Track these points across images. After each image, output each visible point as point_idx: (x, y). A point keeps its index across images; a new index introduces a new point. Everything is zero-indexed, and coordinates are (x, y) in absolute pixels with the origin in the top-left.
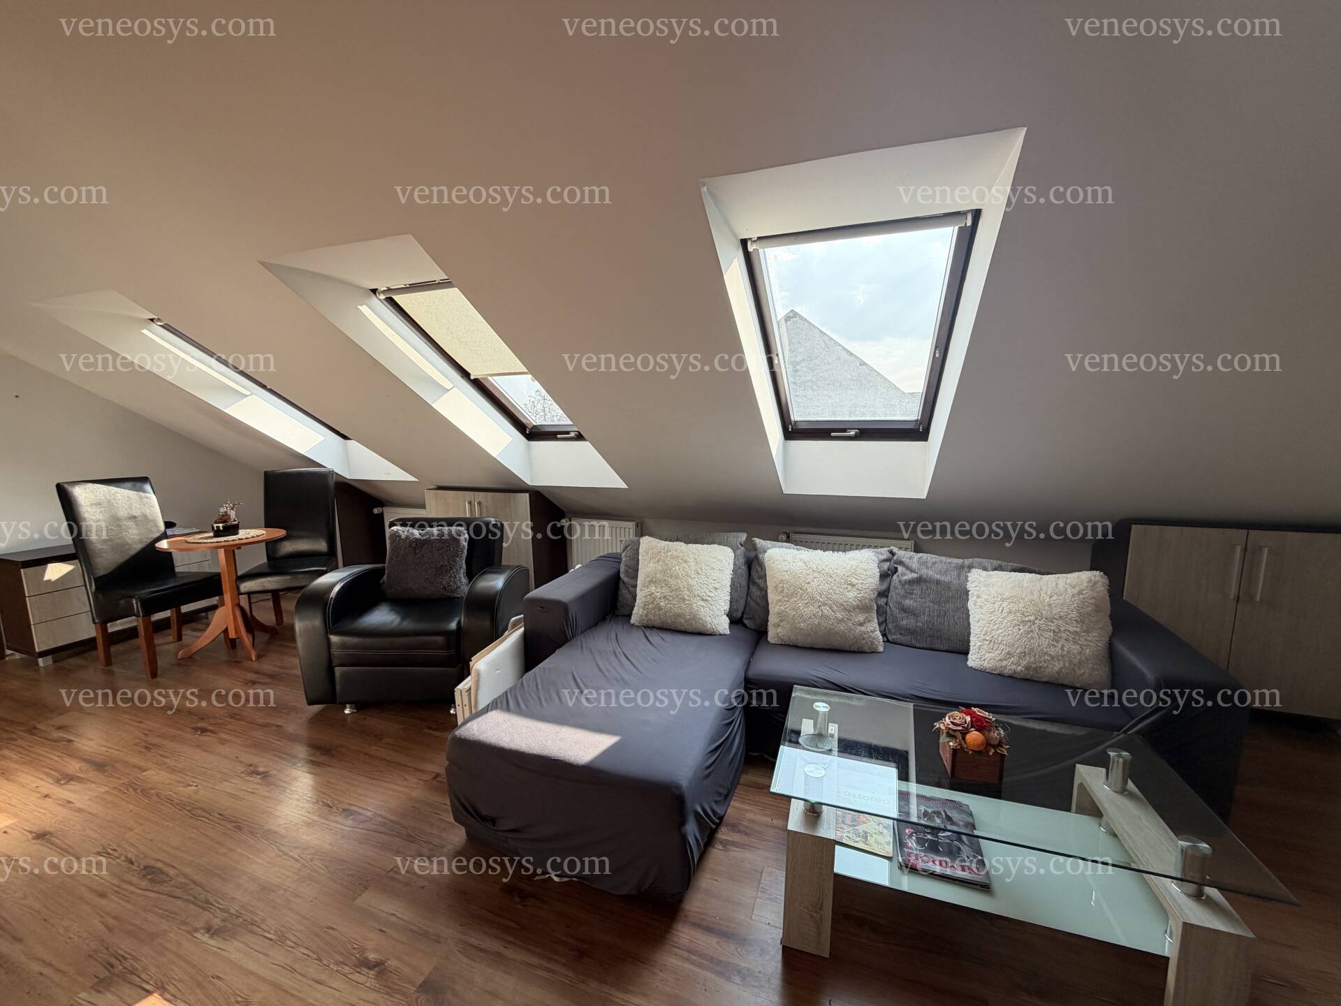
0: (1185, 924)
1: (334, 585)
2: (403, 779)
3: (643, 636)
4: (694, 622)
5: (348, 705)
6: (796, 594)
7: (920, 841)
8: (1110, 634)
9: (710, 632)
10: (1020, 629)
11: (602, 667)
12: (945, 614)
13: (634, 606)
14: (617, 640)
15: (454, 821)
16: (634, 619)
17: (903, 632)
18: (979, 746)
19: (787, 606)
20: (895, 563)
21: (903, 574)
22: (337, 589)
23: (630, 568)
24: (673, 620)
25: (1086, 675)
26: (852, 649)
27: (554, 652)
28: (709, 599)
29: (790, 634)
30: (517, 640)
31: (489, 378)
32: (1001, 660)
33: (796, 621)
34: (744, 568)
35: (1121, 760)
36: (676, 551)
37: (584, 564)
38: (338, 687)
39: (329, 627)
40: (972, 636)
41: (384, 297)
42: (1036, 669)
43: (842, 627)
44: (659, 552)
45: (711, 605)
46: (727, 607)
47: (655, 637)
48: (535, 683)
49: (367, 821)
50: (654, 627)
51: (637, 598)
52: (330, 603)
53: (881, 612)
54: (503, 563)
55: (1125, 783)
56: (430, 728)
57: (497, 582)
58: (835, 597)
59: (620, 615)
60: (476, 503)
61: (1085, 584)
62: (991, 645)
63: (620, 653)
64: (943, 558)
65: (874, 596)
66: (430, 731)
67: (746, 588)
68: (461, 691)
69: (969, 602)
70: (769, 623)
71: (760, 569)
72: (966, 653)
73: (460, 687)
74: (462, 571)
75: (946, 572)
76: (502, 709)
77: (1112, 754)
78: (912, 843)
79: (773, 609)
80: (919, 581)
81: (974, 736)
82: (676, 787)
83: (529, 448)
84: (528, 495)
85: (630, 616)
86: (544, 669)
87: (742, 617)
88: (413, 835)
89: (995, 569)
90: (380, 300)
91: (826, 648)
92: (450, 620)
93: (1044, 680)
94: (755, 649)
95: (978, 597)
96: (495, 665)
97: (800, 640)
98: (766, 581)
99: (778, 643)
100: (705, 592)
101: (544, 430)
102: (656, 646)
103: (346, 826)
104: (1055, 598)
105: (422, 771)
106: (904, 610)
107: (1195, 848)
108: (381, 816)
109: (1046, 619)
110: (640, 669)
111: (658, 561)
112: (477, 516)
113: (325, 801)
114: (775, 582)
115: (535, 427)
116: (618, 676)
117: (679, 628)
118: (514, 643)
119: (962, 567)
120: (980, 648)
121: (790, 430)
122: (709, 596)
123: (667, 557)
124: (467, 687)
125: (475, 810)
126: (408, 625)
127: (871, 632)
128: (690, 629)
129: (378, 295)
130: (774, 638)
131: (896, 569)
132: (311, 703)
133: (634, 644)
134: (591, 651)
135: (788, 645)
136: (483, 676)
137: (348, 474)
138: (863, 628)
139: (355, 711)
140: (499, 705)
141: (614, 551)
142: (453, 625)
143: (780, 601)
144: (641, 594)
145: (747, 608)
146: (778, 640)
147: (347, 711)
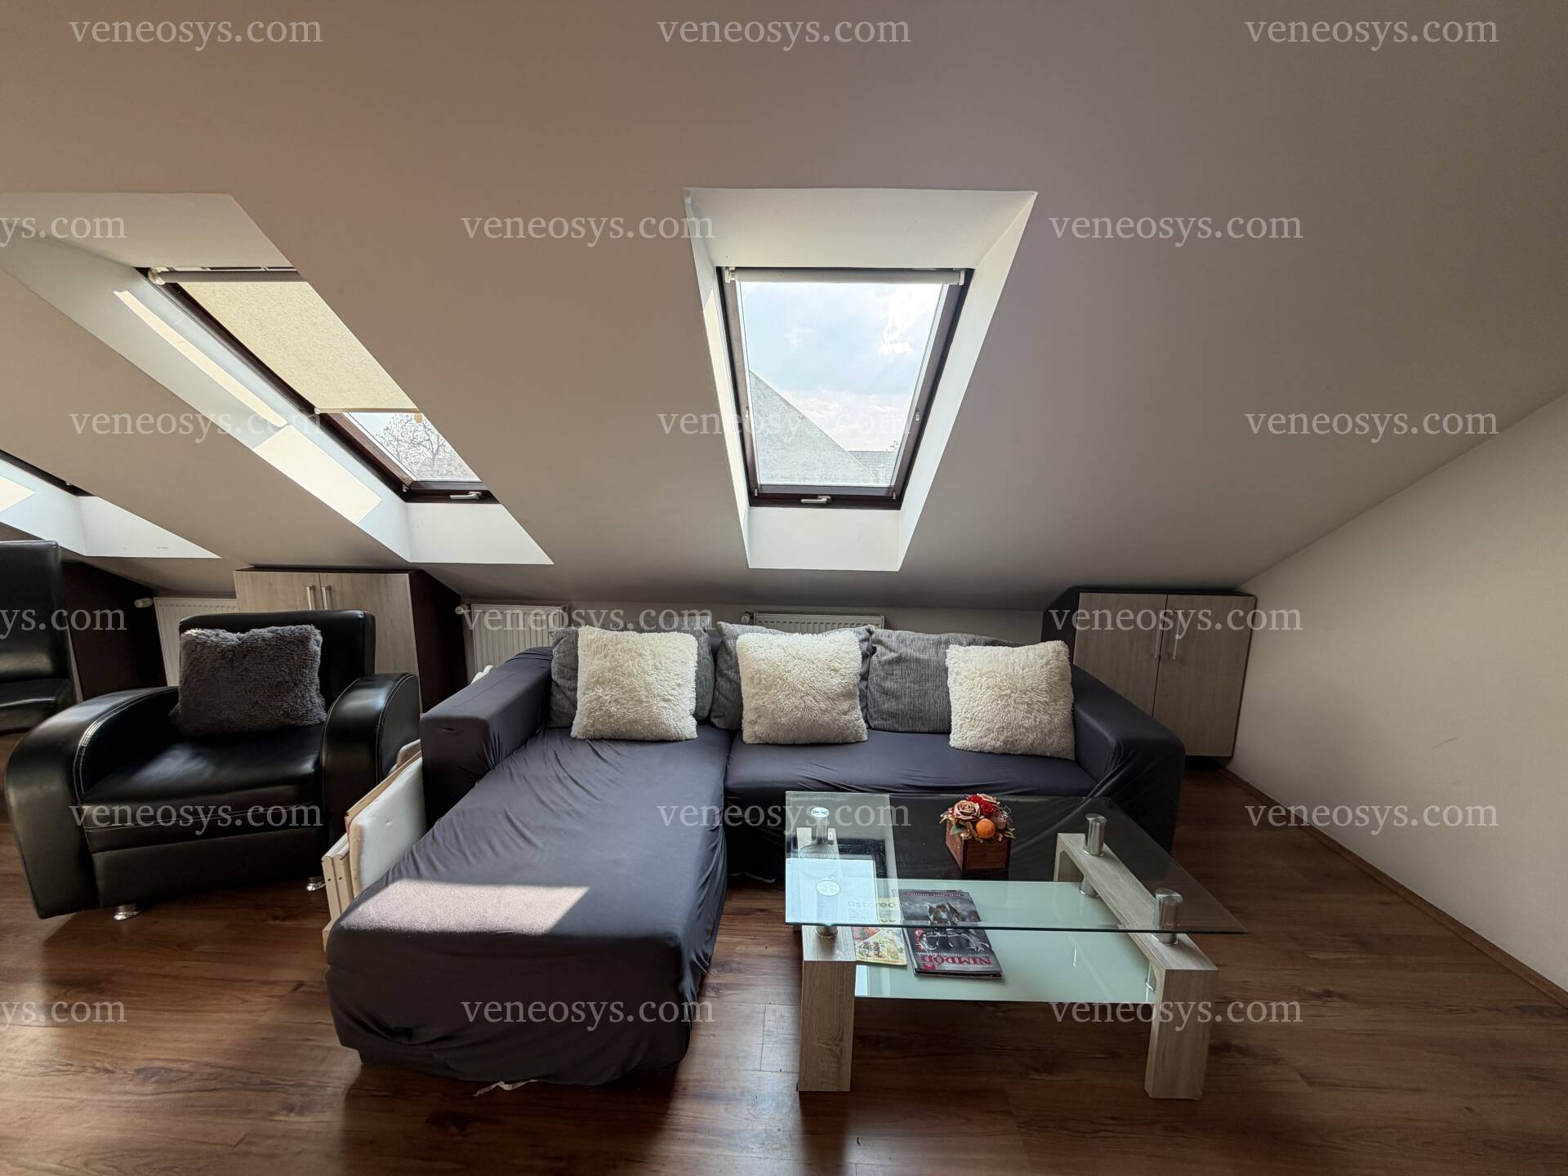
0: (1167, 971)
1: (84, 726)
2: (239, 1002)
3: (591, 751)
4: (654, 728)
5: (121, 907)
6: (776, 685)
7: (931, 942)
8: (1072, 701)
9: (675, 738)
10: (998, 704)
11: (545, 799)
12: (926, 693)
13: (575, 714)
14: (558, 760)
15: (340, 1045)
16: (575, 731)
17: (885, 716)
18: (989, 833)
19: (765, 699)
20: (874, 642)
21: (883, 654)
22: (90, 732)
23: (565, 666)
24: (629, 728)
25: (1055, 743)
26: (837, 741)
27: (473, 786)
28: (672, 698)
29: (769, 731)
30: (414, 775)
31: (346, 414)
32: (981, 737)
33: (776, 716)
34: (709, 657)
35: (1098, 824)
36: (627, 642)
37: (497, 666)
38: (101, 883)
39: (80, 794)
40: (953, 714)
41: (163, 283)
42: (1012, 742)
43: (827, 718)
44: (606, 645)
45: (675, 706)
46: (692, 706)
47: (607, 752)
48: (453, 834)
49: (185, 1078)
50: (602, 738)
51: (579, 704)
52: (79, 756)
53: (863, 697)
54: (376, 672)
55: (1101, 846)
56: (276, 918)
57: (375, 700)
58: (818, 685)
59: (553, 728)
60: (324, 589)
61: (1051, 654)
62: (972, 723)
63: (565, 777)
64: (921, 635)
65: (857, 680)
66: (278, 922)
67: (712, 681)
68: (332, 860)
69: (949, 679)
70: (743, 721)
71: (728, 658)
72: (948, 732)
73: (330, 853)
74: (314, 687)
75: (923, 650)
76: (409, 877)
77: (1090, 819)
78: (924, 945)
79: (749, 704)
80: (899, 660)
81: (984, 824)
82: (671, 939)
83: (406, 514)
84: (407, 575)
85: (570, 727)
86: (464, 813)
87: (709, 716)
88: (271, 1080)
89: (970, 644)
90: (155, 286)
91: (808, 742)
92: (302, 759)
93: (1020, 752)
94: (730, 752)
95: (958, 674)
96: (384, 817)
97: (781, 737)
98: (738, 672)
99: (755, 742)
100: (667, 691)
101: (429, 488)
102: (610, 761)
103: (147, 1095)
104: (1027, 670)
105: (274, 983)
106: (885, 692)
107: (1170, 899)
108: (207, 1064)
109: (1021, 691)
110: (598, 795)
111: (605, 656)
112: (326, 608)
113: (98, 1065)
114: (751, 672)
115: (415, 483)
116: (568, 808)
117: (635, 736)
118: (408, 782)
119: (939, 643)
120: (961, 726)
121: (756, 495)
122: (671, 695)
123: (616, 651)
124: (342, 852)
125: (376, 1022)
126: (230, 774)
127: (856, 720)
128: (649, 736)
129: (151, 278)
130: (751, 737)
131: (875, 649)
132: (45, 914)
133: (582, 763)
134: (526, 781)
135: (767, 744)
136: (367, 835)
137: (84, 548)
138: (847, 717)
139: (135, 913)
140: (404, 872)
141: (540, 645)
142: (308, 767)
143: (757, 694)
144: (583, 699)
145: (715, 706)
146: (756, 739)
147: (120, 917)
